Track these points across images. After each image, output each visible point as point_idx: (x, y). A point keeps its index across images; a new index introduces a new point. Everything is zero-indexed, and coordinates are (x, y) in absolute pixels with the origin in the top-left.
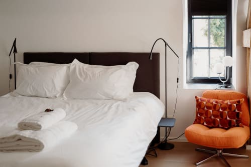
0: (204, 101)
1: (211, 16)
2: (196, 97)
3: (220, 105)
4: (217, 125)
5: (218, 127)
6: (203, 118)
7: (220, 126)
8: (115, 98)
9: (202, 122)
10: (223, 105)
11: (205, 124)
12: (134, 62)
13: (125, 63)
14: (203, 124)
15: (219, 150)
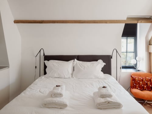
0: (136, 78)
1: (128, 38)
2: (131, 76)
3: (144, 79)
4: (145, 89)
5: (146, 90)
6: (138, 86)
7: (147, 89)
8: (99, 78)
9: (137, 88)
10: (146, 80)
11: (139, 88)
12: (101, 60)
13: (97, 61)
14: (138, 89)
15: (146, 100)
